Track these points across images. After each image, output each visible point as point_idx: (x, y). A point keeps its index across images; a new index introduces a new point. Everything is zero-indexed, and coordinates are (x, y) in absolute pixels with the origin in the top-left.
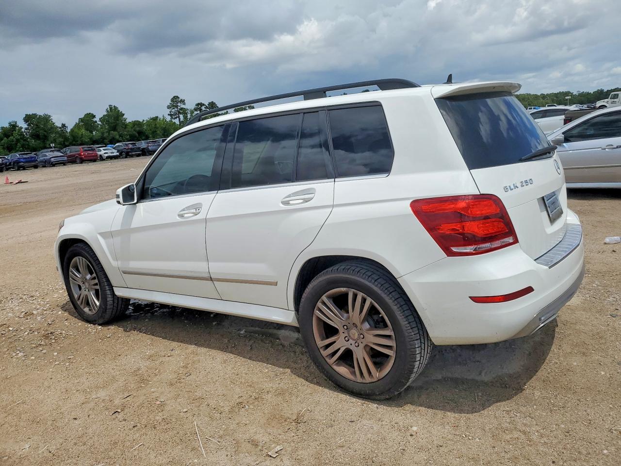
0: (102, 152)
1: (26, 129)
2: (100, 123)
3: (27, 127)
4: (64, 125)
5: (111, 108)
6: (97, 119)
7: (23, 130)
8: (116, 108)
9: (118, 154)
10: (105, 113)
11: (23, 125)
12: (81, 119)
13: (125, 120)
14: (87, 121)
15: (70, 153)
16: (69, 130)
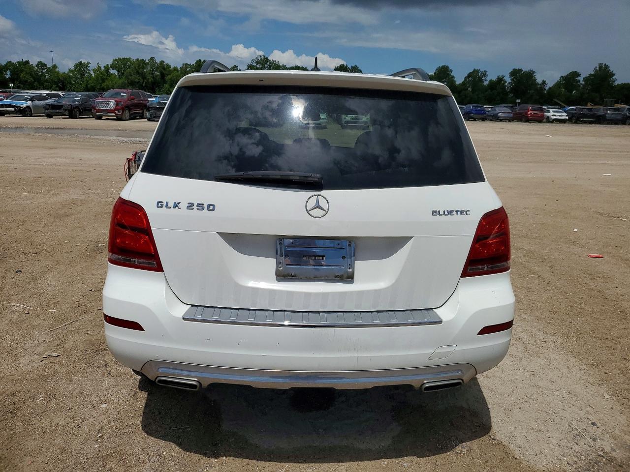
0: (552, 113)
1: (509, 83)
2: (583, 83)
3: (510, 81)
4: (544, 82)
5: (600, 67)
6: (581, 79)
7: (506, 84)
8: (607, 67)
9: (567, 118)
10: (593, 73)
11: (508, 79)
12: (562, 77)
13: (614, 82)
14: (570, 80)
15: (519, 110)
16: (547, 88)
